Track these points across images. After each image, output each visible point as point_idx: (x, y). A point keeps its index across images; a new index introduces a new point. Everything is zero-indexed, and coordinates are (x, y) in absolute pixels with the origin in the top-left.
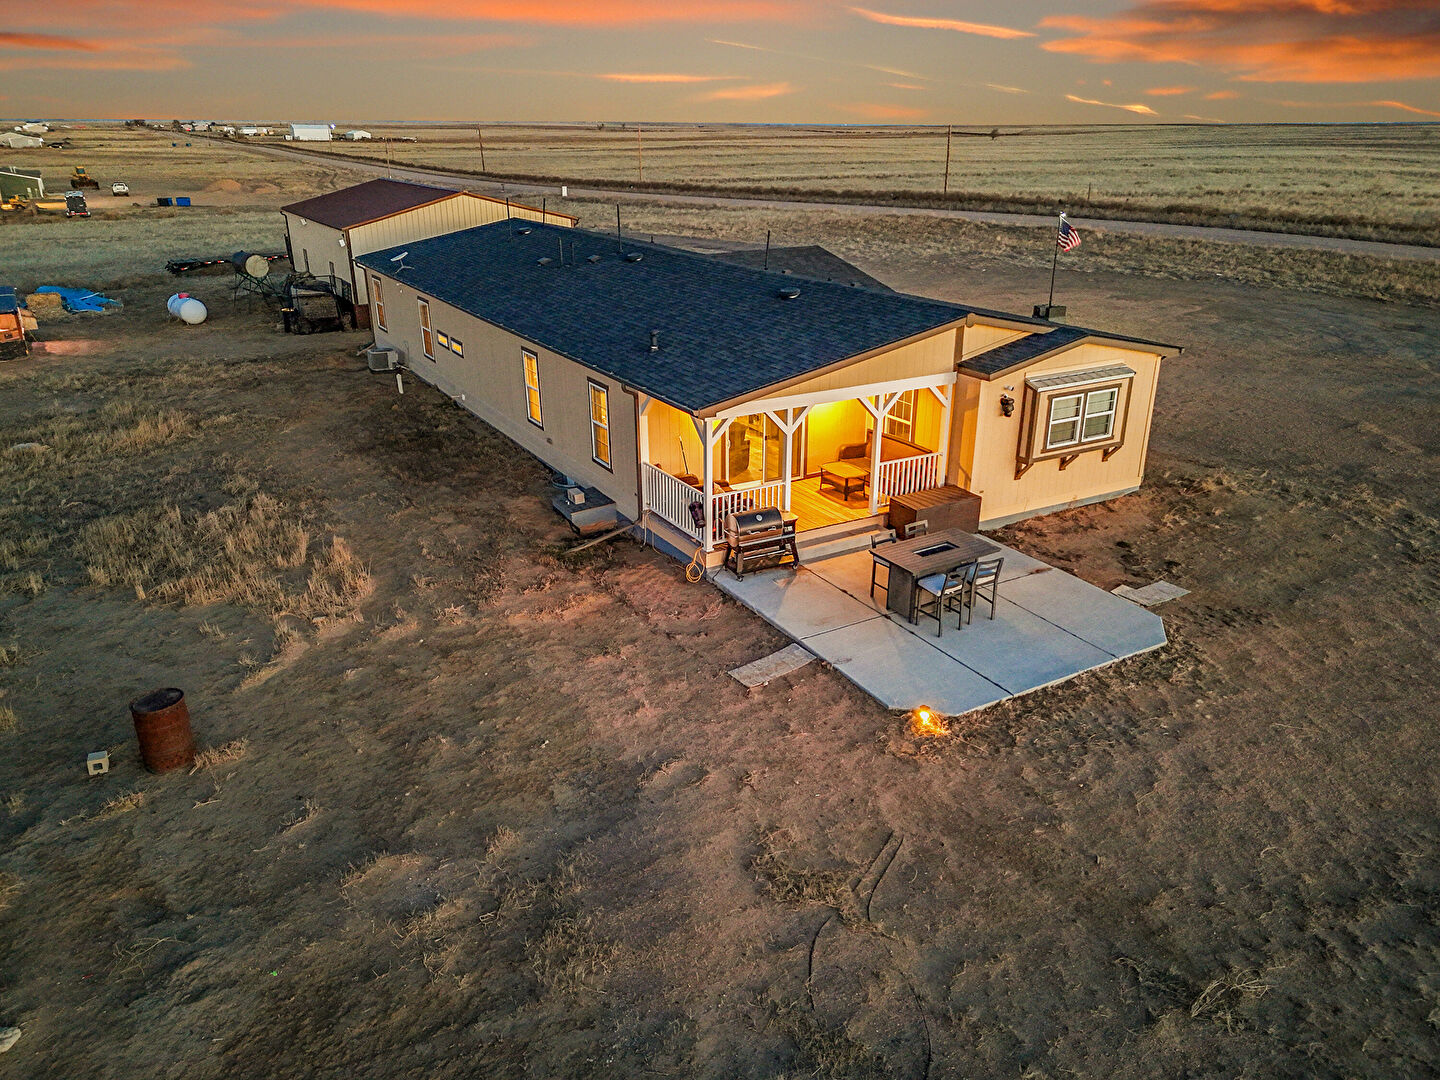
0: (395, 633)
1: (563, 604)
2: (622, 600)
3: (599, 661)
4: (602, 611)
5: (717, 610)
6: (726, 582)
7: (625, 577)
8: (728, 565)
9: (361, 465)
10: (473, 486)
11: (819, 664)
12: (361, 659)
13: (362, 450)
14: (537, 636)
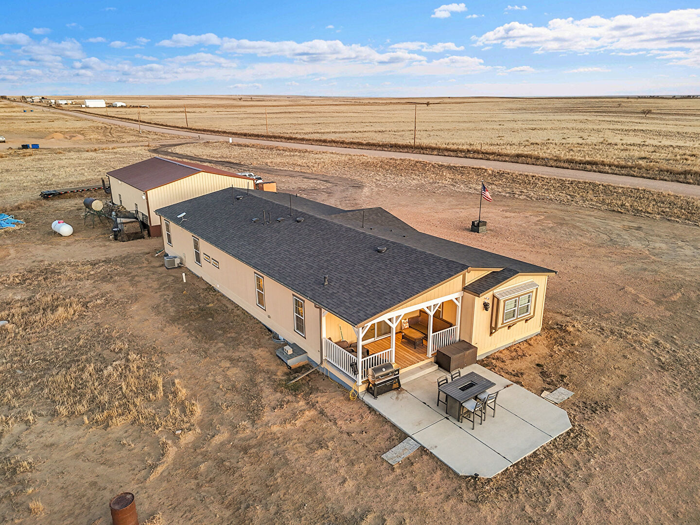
0: (218, 439)
1: (294, 416)
2: (322, 412)
3: (320, 453)
4: (312, 420)
5: (369, 418)
6: (368, 399)
7: (320, 399)
8: (369, 390)
9: (175, 330)
10: (235, 343)
11: (423, 450)
12: (205, 456)
13: (174, 320)
14: (287, 439)
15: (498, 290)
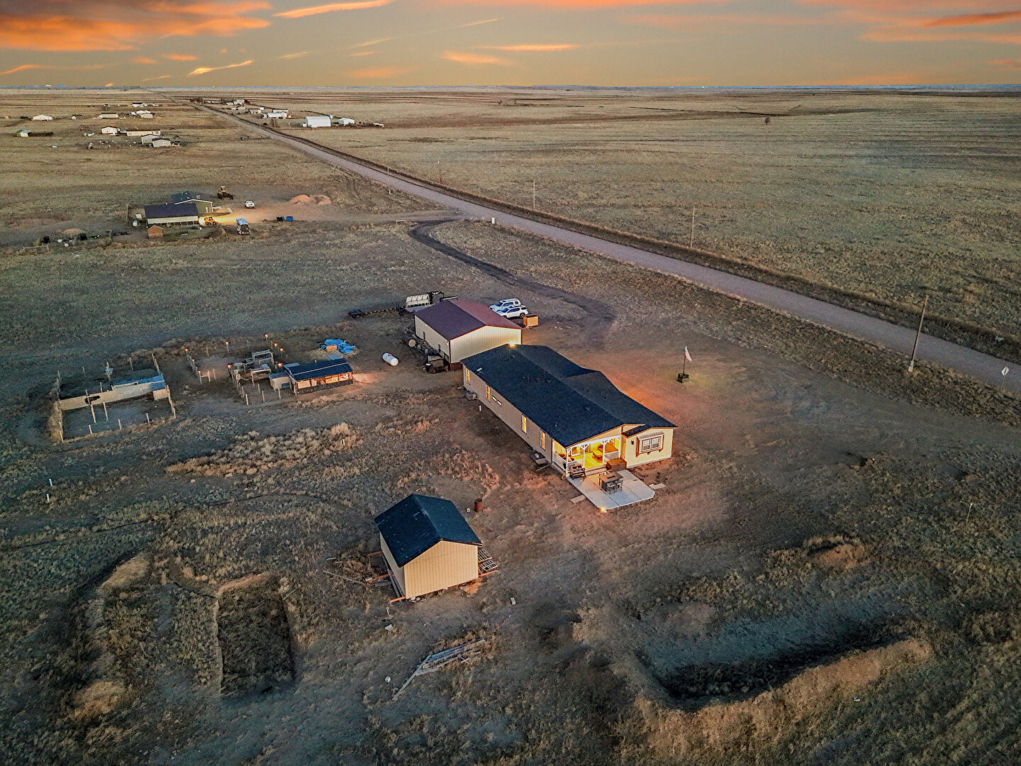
0: (506, 489)
1: (537, 483)
2: (549, 483)
3: (546, 496)
4: (545, 485)
5: (569, 486)
6: (570, 480)
7: (549, 478)
8: (571, 476)
9: (480, 440)
10: (511, 449)
11: (587, 499)
12: (502, 494)
13: (479, 435)
14: (534, 491)
15: (639, 435)
